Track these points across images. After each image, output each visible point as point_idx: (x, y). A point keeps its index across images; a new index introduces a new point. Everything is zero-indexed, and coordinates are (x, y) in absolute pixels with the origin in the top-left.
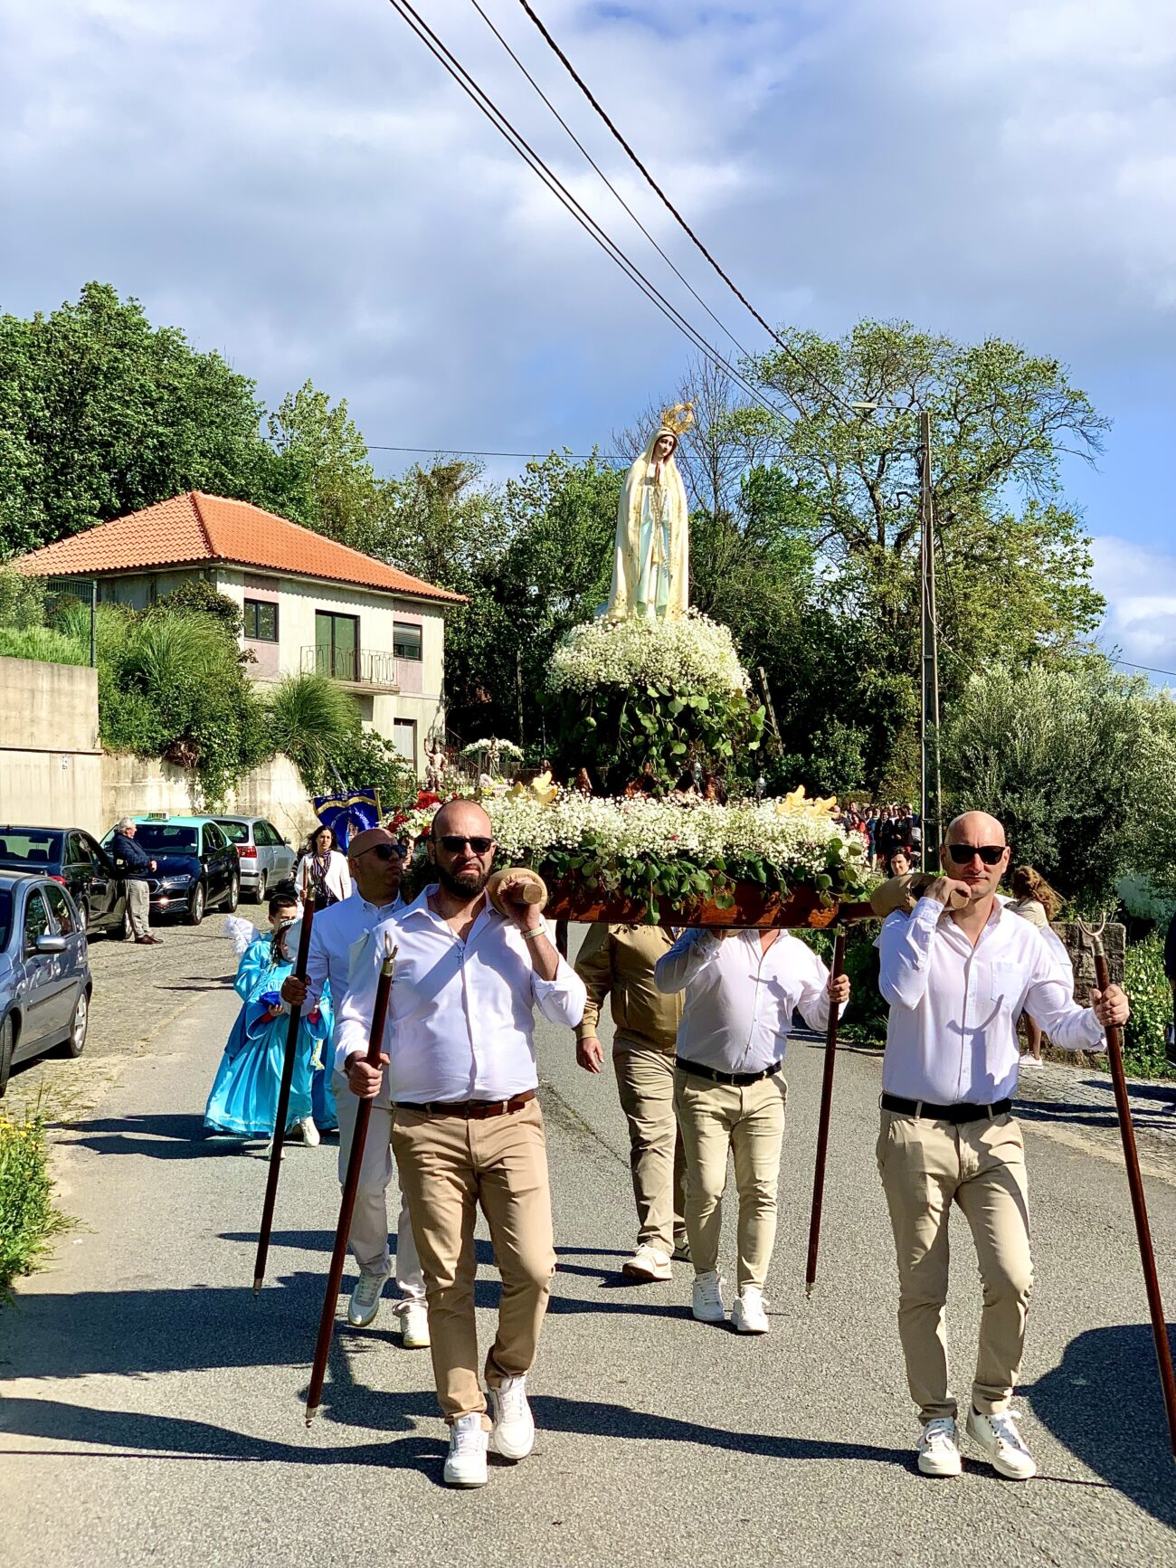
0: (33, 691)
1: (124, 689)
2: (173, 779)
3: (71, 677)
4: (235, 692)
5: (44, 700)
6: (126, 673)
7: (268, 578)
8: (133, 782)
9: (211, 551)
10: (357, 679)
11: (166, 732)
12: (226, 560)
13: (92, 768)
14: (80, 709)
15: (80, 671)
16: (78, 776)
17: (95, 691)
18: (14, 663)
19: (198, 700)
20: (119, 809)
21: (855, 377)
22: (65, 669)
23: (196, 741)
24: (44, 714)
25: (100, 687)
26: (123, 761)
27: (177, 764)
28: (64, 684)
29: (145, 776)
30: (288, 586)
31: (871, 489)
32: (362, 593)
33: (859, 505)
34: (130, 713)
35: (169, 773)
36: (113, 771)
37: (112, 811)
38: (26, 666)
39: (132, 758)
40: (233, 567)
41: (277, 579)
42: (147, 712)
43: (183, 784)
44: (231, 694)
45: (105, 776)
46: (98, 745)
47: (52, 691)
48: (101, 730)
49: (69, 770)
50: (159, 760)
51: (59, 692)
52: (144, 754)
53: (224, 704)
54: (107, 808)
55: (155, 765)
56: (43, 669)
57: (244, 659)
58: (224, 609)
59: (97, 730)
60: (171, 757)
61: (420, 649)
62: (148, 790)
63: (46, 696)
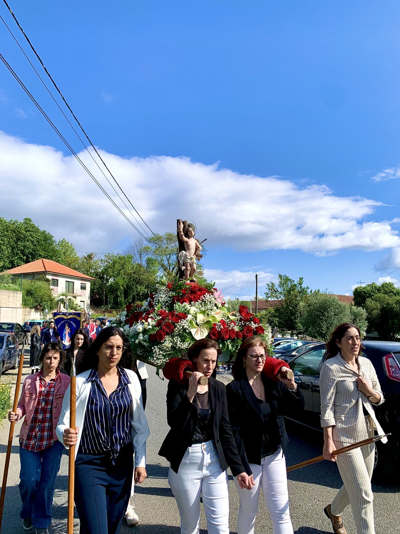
0: (9, 296)
1: (27, 296)
2: (36, 313)
4: (50, 296)
5: (11, 298)
6: (28, 293)
7: (57, 275)
8: (28, 313)
9: (45, 269)
10: (73, 293)
11: (35, 304)
12: (48, 271)
13: (20, 311)
15: (19, 292)
16: (18, 312)
17: (21, 296)
18: (5, 291)
19: (42, 298)
20: (25, 318)
21: (165, 241)
22: (16, 292)
23: (41, 305)
24: (11, 300)
25: (23, 295)
27: (38, 310)
28: (15, 295)
29: (31, 312)
30: (60, 276)
31: (168, 260)
32: (75, 278)
33: (166, 263)
34: (28, 300)
37: (24, 319)
38: (8, 291)
39: (28, 309)
40: (50, 273)
41: (58, 275)
42: (32, 300)
43: (39, 313)
44: (49, 296)
45: (23, 312)
46: (22, 306)
47: (13, 296)
48: (23, 304)
49: (15, 311)
50: (34, 309)
52: (31, 308)
53: (47, 298)
54: (23, 318)
55: (33, 310)
56: (11, 292)
57: (52, 290)
58: (48, 280)
59: (22, 303)
60: (36, 309)
61: (86, 288)
62: (31, 315)
63: (12, 297)
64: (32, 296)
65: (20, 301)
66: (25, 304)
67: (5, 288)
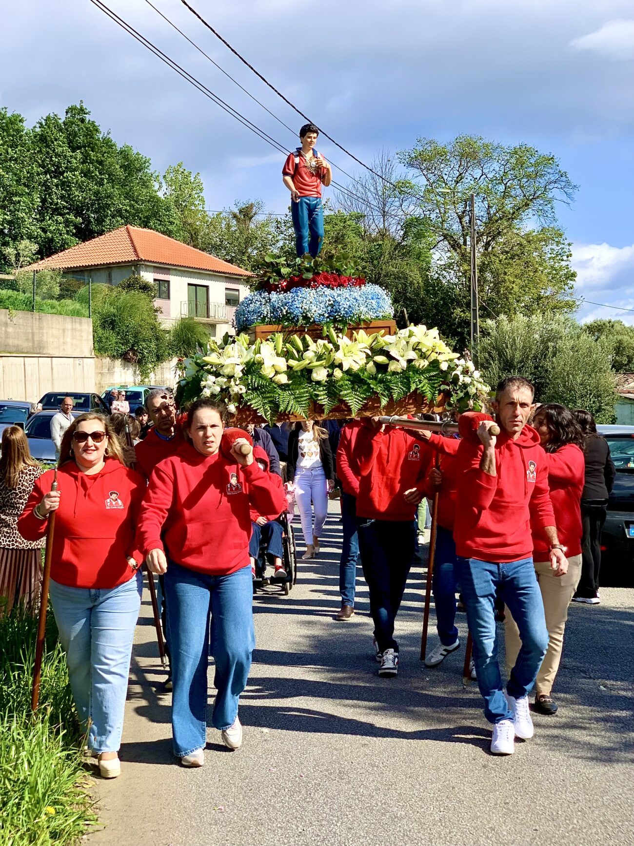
0: (64, 330)
2: (126, 368)
6: (105, 321)
7: (165, 268)
8: (109, 370)
9: (138, 256)
10: (208, 317)
11: (123, 347)
12: (145, 261)
13: (91, 364)
14: (85, 335)
15: (85, 320)
16: (85, 368)
17: (91, 329)
18: (56, 317)
19: (137, 333)
22: (78, 319)
23: (137, 351)
24: (69, 340)
25: (94, 327)
26: (104, 360)
27: (128, 361)
28: (78, 326)
29: (114, 368)
30: (174, 272)
32: (210, 274)
34: (107, 339)
35: (124, 366)
36: (100, 365)
37: (100, 384)
38: (60, 318)
39: (108, 359)
40: (148, 264)
41: (169, 269)
42: (114, 339)
43: (131, 370)
45: (96, 368)
46: (93, 354)
47: (72, 329)
49: (81, 366)
50: (120, 360)
51: (75, 329)
52: (113, 357)
53: (147, 333)
54: (98, 382)
55: (118, 362)
56: (68, 319)
57: (156, 311)
58: (145, 288)
59: (92, 347)
60: (125, 358)
62: (115, 374)
63: (70, 332)
64: (113, 329)
65: (87, 340)
66: (100, 347)
67: (54, 311)
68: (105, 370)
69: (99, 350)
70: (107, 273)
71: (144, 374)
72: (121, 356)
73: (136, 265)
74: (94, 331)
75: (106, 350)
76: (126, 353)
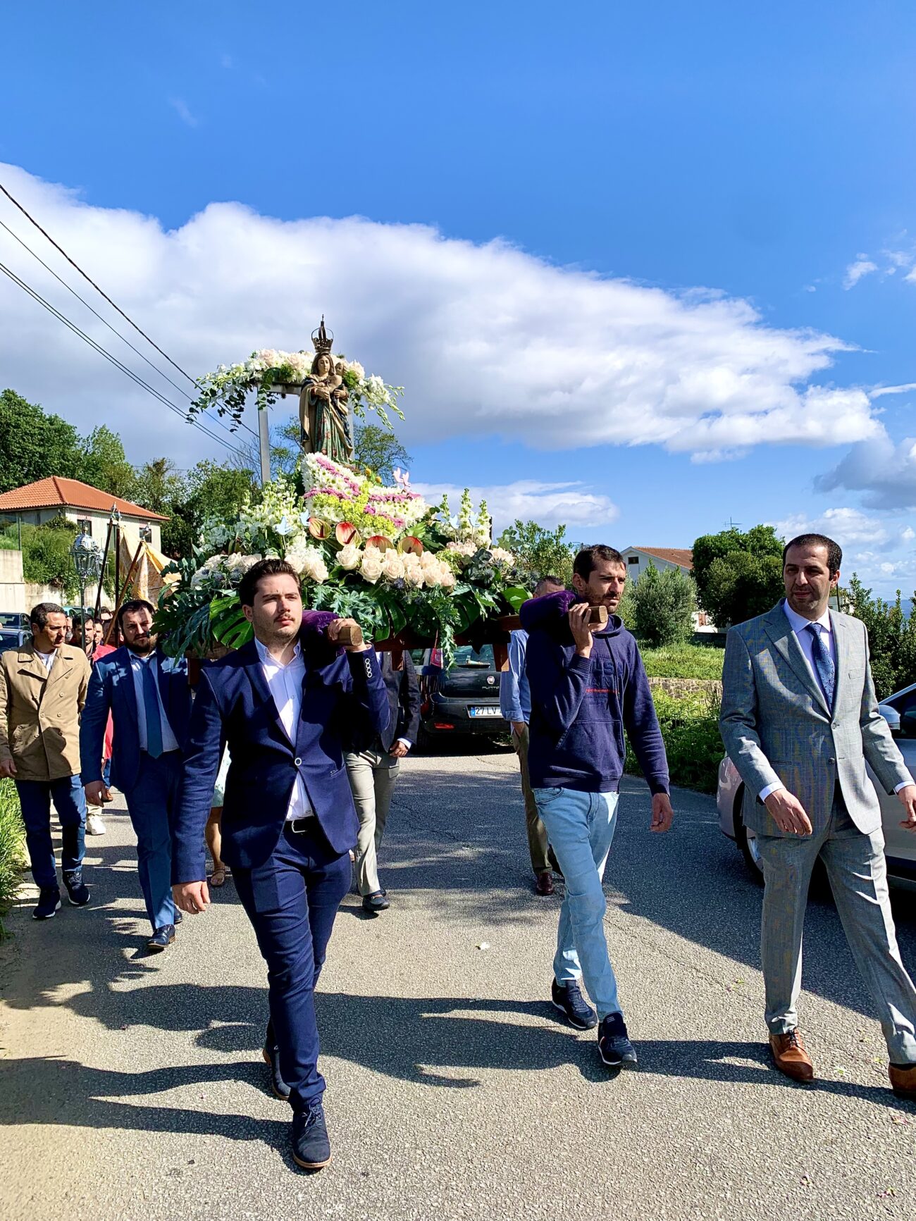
1: (32, 558)
2: (54, 591)
3: (11, 555)
6: (34, 553)
7: (88, 511)
8: (38, 592)
9: (63, 501)
11: (50, 575)
12: (69, 504)
13: (21, 589)
14: (15, 565)
15: (15, 552)
16: (16, 592)
17: (21, 560)
19: (63, 563)
22: (9, 552)
23: (62, 578)
25: (24, 558)
26: (33, 586)
27: (55, 587)
28: (9, 557)
29: (42, 590)
30: (95, 514)
34: (36, 568)
35: (52, 590)
36: (30, 590)
39: (37, 585)
40: (73, 507)
41: (91, 512)
42: (42, 568)
43: (58, 593)
45: (26, 592)
46: (23, 580)
47: (4, 560)
48: (24, 575)
49: (13, 590)
50: (48, 585)
51: (7, 560)
52: (42, 583)
55: (47, 587)
58: (70, 526)
59: (22, 575)
60: (53, 584)
61: (151, 538)
63: (2, 562)
64: (41, 559)
65: (18, 569)
66: (30, 575)
68: (35, 594)
69: (29, 577)
70: (36, 514)
71: (70, 596)
72: (49, 581)
73: (62, 508)
74: (24, 561)
75: (35, 578)
76: (54, 580)
